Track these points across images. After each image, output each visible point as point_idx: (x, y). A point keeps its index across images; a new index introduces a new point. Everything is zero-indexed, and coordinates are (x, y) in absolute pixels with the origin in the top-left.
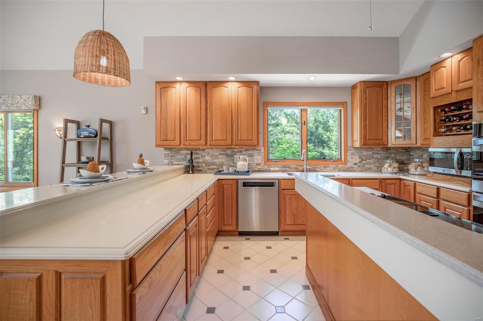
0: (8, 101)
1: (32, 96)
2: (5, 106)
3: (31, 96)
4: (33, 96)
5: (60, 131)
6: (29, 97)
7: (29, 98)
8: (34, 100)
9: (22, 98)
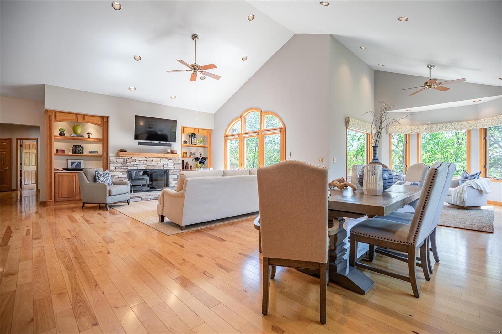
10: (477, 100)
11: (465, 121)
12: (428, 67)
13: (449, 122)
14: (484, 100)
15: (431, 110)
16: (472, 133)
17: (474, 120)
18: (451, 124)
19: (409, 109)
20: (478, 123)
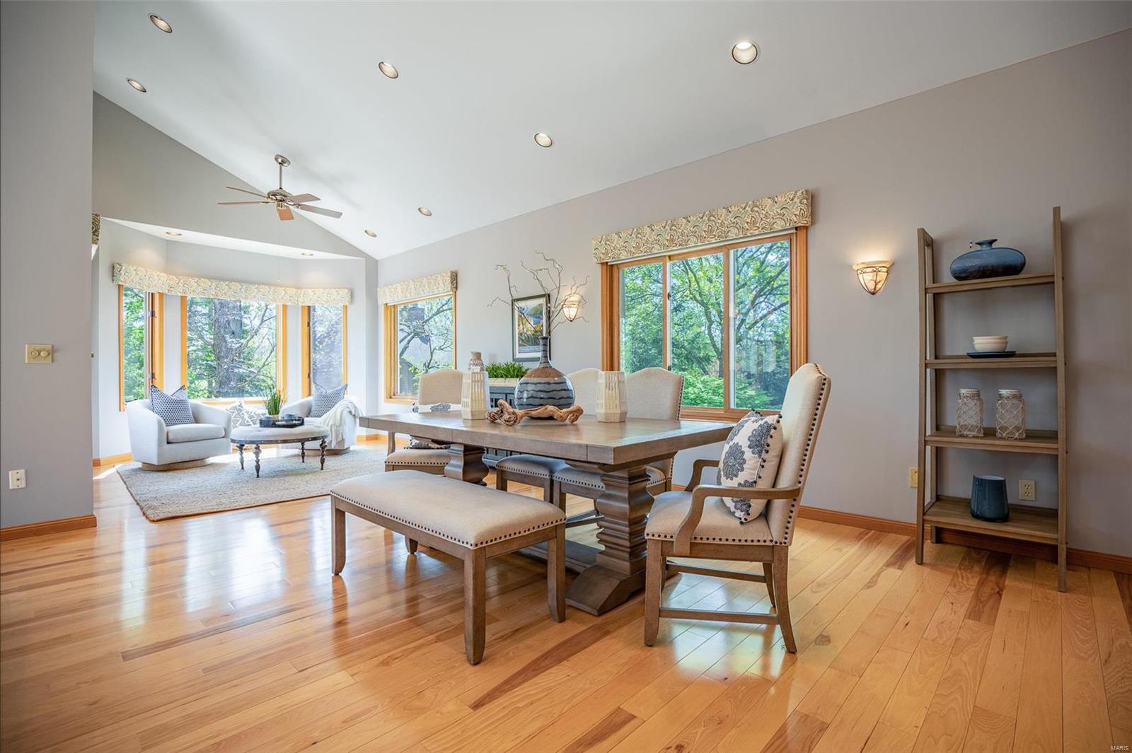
0: (743, 216)
1: (801, 191)
2: (736, 231)
3: (799, 193)
4: (805, 193)
5: (876, 272)
6: (794, 197)
7: (792, 200)
8: (805, 201)
9: (776, 202)
10: (307, 252)
11: (282, 287)
12: (276, 159)
13: (224, 280)
14: (319, 255)
15: (212, 247)
16: (289, 312)
17: (295, 288)
18: (227, 283)
19: (174, 231)
20: (302, 295)
